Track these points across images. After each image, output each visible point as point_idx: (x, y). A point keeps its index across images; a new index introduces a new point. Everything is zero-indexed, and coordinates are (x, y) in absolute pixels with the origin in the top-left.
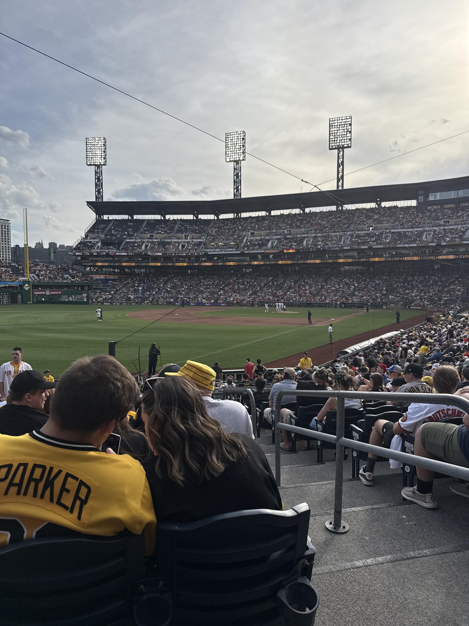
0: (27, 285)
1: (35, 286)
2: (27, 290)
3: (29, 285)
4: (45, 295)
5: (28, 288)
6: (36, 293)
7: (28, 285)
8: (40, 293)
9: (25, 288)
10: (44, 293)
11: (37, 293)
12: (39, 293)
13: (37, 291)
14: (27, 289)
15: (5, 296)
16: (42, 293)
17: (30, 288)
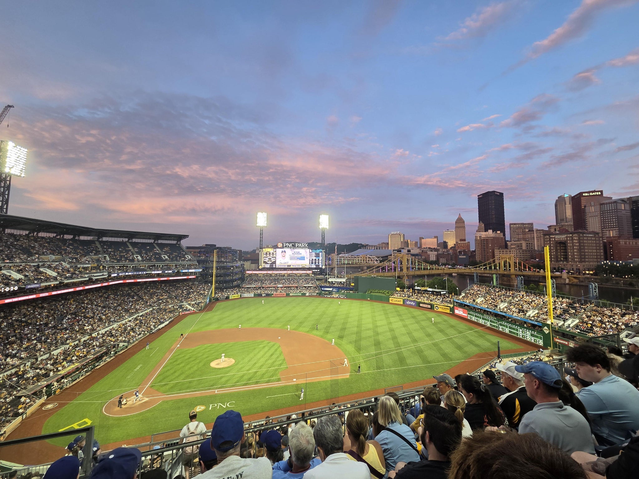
0: (546, 328)
1: (555, 332)
2: (546, 333)
3: (549, 329)
4: (567, 346)
6: (557, 340)
8: (562, 342)
9: (545, 331)
10: (566, 343)
11: (558, 341)
12: (560, 341)
13: (559, 339)
14: (547, 332)
16: (564, 342)
17: (550, 332)
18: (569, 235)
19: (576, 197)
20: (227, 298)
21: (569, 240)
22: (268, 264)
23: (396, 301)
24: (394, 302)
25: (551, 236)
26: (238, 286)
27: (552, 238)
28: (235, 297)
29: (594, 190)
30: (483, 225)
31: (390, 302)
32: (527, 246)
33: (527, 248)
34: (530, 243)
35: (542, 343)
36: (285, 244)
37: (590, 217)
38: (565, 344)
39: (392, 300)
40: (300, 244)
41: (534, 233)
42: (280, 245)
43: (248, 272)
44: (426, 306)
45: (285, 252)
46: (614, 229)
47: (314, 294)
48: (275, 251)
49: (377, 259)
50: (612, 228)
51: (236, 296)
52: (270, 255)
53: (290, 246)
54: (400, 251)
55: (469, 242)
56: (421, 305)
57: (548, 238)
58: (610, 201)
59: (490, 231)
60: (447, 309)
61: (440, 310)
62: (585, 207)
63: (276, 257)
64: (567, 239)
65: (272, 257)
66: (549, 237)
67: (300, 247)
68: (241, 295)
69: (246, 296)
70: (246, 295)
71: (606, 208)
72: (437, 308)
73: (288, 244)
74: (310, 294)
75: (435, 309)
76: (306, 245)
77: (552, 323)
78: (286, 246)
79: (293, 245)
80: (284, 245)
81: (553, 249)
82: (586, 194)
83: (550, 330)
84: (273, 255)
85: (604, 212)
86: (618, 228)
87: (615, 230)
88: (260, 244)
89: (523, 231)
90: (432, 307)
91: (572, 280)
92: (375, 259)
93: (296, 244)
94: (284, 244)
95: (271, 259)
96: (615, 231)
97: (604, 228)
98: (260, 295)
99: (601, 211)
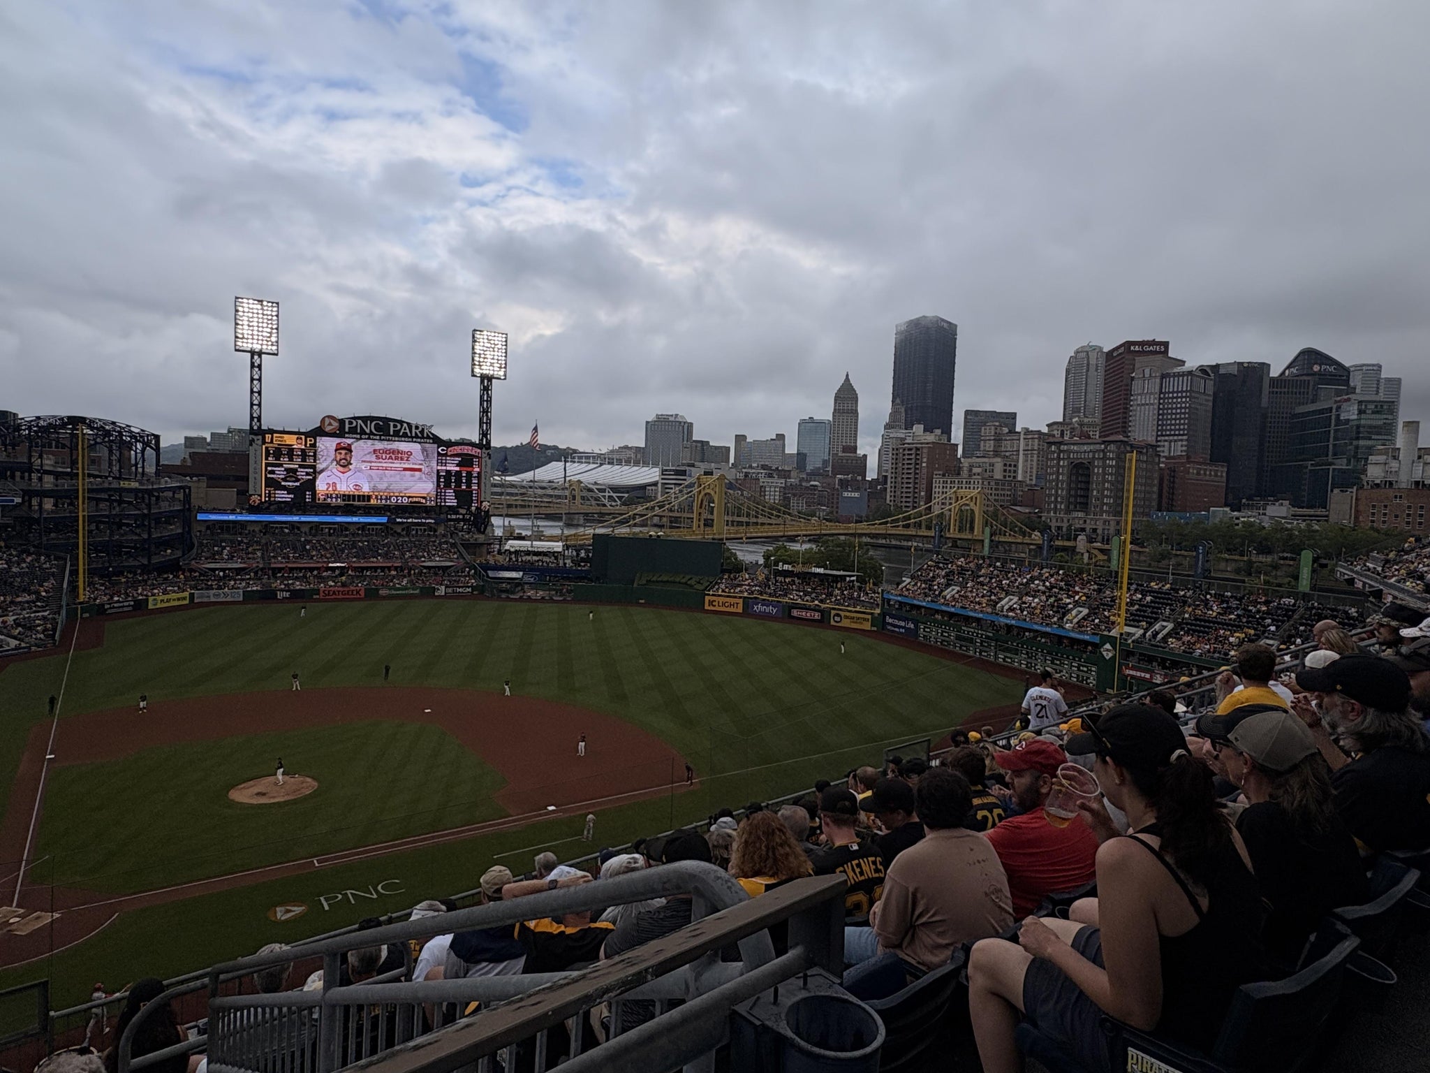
0: (1108, 646)
1: (1127, 654)
2: (1107, 658)
3: (1114, 648)
4: (1149, 681)
5: (1110, 655)
6: (1128, 672)
7: (1110, 648)
8: (1138, 674)
9: (1105, 653)
10: (1148, 676)
11: (1131, 672)
12: (1134, 673)
13: (1133, 668)
14: (1108, 655)
15: (1066, 662)
16: (1143, 675)
17: (1115, 655)
18: (1097, 447)
19: (1115, 354)
20: (140, 606)
21: (1099, 458)
22: (284, 488)
23: (724, 604)
24: (717, 608)
25: (1062, 447)
26: (174, 567)
27: (1063, 451)
28: (168, 601)
29: (1151, 339)
30: (903, 410)
31: (707, 607)
32: (1005, 471)
33: (1005, 477)
34: (1013, 463)
35: (1094, 682)
36: (351, 423)
37: (1138, 405)
38: (1144, 679)
39: (711, 603)
40: (405, 425)
41: (1019, 440)
42: (330, 424)
43: (200, 517)
44: (808, 615)
45: (349, 449)
46: (1180, 437)
47: (461, 590)
48: (314, 445)
49: (614, 495)
50: (1176, 435)
51: (176, 598)
52: (291, 459)
53: (368, 431)
54: (683, 473)
55: (865, 456)
56: (795, 613)
57: (1054, 452)
58: (1179, 369)
59: (918, 429)
60: (865, 619)
61: (846, 623)
62: (1133, 379)
63: (314, 467)
64: (1094, 457)
65: (301, 466)
66: (1059, 448)
67: (405, 435)
68: (192, 595)
69: (213, 599)
70: (212, 595)
71: (1172, 385)
72: (837, 619)
73: (360, 422)
74: (450, 590)
75: (832, 623)
76: (426, 431)
77: (1121, 634)
78: (353, 431)
79: (377, 427)
80: (347, 426)
81: (1063, 482)
82: (1137, 348)
83: (1116, 651)
84: (303, 460)
85: (1167, 396)
86: (1185, 437)
87: (1182, 440)
88: (252, 418)
89: (996, 433)
90: (824, 620)
91: (1096, 556)
92: (607, 494)
93: (392, 424)
94: (347, 421)
95: (295, 471)
96: (1180, 443)
97: (1162, 435)
98: (268, 596)
99: (1161, 392)
